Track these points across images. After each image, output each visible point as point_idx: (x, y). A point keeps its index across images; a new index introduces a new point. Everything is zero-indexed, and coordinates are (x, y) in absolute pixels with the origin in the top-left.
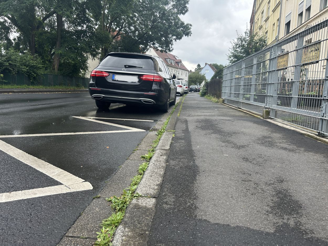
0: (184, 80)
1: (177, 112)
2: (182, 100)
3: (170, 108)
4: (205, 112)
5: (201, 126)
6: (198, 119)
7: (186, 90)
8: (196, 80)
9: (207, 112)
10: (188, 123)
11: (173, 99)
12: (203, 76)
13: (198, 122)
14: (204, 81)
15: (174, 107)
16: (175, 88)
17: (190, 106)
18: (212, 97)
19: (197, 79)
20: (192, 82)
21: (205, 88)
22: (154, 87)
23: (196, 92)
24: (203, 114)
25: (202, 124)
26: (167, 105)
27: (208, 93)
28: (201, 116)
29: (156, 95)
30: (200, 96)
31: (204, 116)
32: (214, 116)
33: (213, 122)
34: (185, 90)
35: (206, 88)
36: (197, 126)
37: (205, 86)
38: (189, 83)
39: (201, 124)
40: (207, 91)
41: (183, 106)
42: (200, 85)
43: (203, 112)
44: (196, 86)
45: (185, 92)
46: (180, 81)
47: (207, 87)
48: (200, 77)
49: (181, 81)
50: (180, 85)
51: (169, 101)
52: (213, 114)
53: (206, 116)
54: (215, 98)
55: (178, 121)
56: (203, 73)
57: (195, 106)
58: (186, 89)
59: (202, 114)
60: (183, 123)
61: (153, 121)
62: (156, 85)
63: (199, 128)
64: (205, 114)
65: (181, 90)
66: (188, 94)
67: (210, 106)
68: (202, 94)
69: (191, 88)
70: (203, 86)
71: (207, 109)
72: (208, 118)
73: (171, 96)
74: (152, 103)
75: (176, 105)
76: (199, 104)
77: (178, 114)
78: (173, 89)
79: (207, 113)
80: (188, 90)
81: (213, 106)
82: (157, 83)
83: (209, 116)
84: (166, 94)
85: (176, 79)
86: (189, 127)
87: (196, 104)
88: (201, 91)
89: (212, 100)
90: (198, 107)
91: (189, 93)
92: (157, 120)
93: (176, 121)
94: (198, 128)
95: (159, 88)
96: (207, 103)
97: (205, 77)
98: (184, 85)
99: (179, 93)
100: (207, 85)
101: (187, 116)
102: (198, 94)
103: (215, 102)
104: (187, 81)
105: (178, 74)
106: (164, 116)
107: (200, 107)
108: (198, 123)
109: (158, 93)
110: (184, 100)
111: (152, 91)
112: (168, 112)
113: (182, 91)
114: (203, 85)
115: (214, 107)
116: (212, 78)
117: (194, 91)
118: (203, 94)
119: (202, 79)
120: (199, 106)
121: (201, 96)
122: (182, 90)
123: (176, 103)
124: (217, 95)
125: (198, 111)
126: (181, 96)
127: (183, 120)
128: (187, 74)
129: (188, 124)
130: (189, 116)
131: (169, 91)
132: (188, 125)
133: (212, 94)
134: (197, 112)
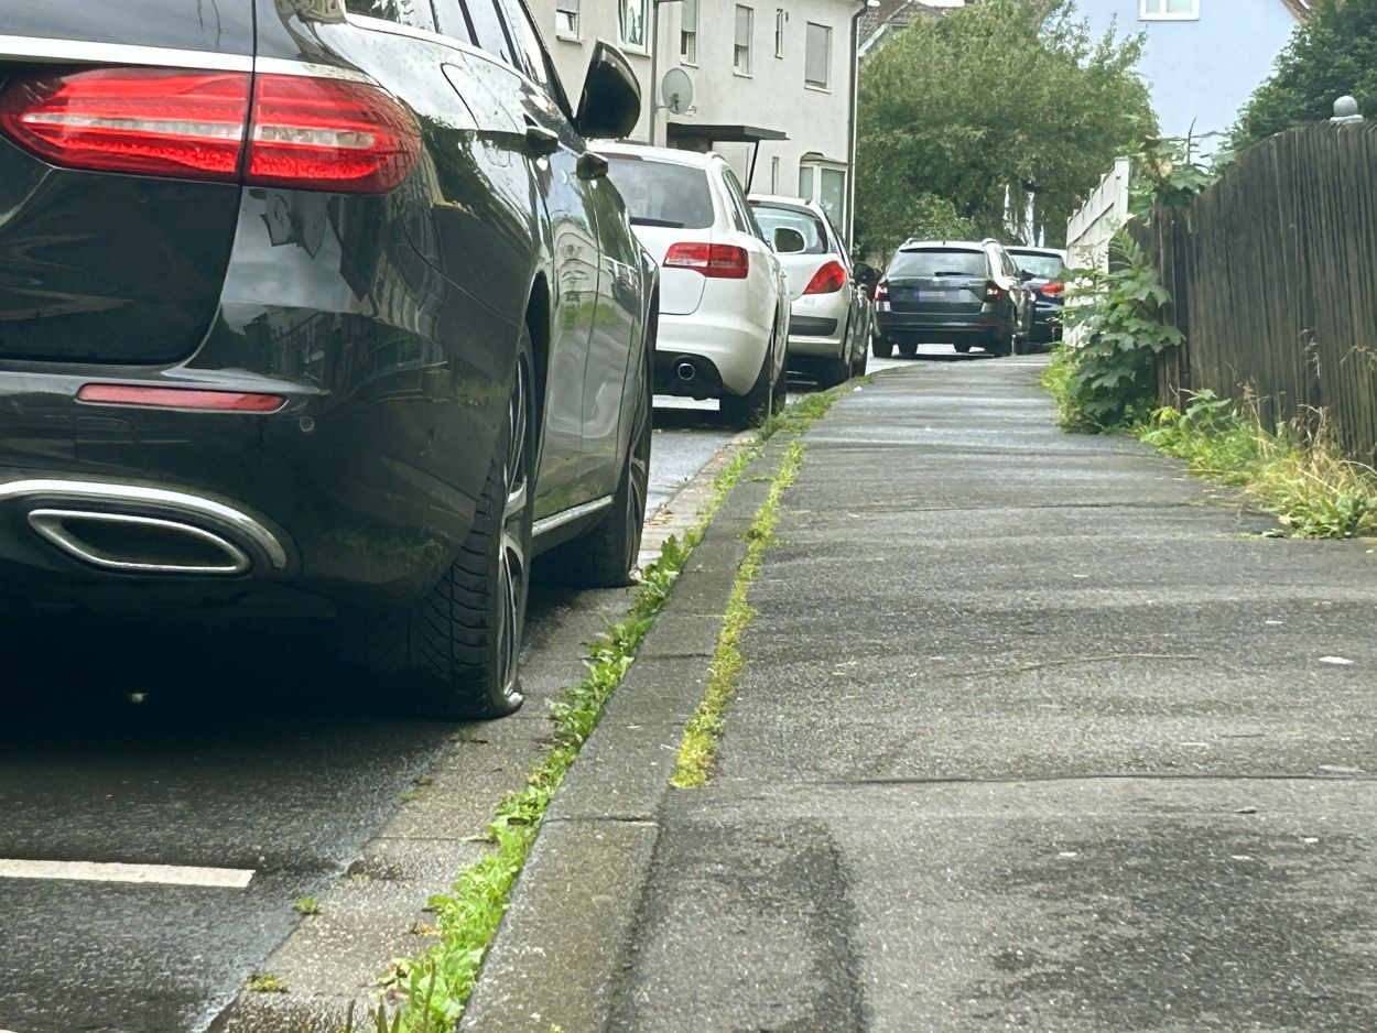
0: (789, 154)
1: (667, 711)
2: (747, 489)
3: (539, 645)
4: (1153, 709)
5: (1087, 955)
6: (1023, 834)
7: (826, 326)
8: (985, 144)
9: (1178, 710)
10: (860, 896)
11: (588, 481)
12: (1100, 74)
13: (1031, 875)
14: (1122, 167)
15: (611, 612)
16: (619, 285)
17: (895, 604)
18: (1261, 441)
19: (998, 125)
20: (918, 183)
21: (1146, 286)
22: (256, 274)
23: (997, 348)
24: (1115, 736)
25: (1104, 916)
26: (486, 592)
27: (1188, 380)
28: (1080, 771)
29: (287, 421)
30: (1059, 414)
31: (1138, 766)
32: (1303, 766)
33: (1281, 876)
34: (802, 326)
35: (1165, 284)
36: (1006, 962)
37: (1134, 252)
38: (865, 195)
39: (1081, 914)
40: (1176, 339)
41: (765, 607)
42: (1057, 237)
43: (1122, 707)
44: (992, 249)
45: (795, 357)
46: (709, 163)
47: (1178, 277)
48: (1055, 101)
49: (729, 175)
50: (721, 233)
51: (526, 516)
52: (1291, 734)
53: (1170, 767)
54: (1320, 456)
55: (681, 861)
56: (1095, 38)
57: (979, 599)
58: (824, 304)
59: (1099, 746)
60: (766, 902)
61: (242, 878)
62: (297, 238)
63: (1053, 982)
64: (1153, 733)
65: (735, 324)
66: (849, 397)
67: (1228, 595)
68: (1087, 394)
69: (895, 290)
70: (1114, 256)
71: (1175, 648)
72: (1194, 799)
73: (559, 422)
74: (220, 556)
75: (651, 591)
76: (1048, 556)
77: (690, 752)
78: (594, 308)
79: (1180, 723)
80: (855, 314)
81: (1285, 593)
82: (315, 204)
83: (1220, 767)
84: (475, 393)
85: (641, 129)
86: (869, 974)
87: (995, 556)
88: (1074, 336)
89: (1270, 496)
90: (1032, 623)
91: (874, 365)
92: (316, 867)
93: (641, 879)
94: (1029, 985)
95: (336, 299)
96: (1184, 548)
97: (1138, 92)
98: (788, 241)
99: (693, 373)
100: (1177, 238)
101: (845, 781)
102: (1031, 383)
103: (1321, 531)
104: (831, 170)
105: (670, 56)
106: (442, 779)
107: (1066, 614)
108: (1025, 907)
109: (329, 383)
110: (782, 500)
111: (224, 350)
112: (506, 711)
113: (749, 342)
114: (1101, 239)
115: (1297, 604)
116: (1264, 120)
117: (962, 341)
118: (1110, 382)
119: (1081, 139)
120: (1050, 598)
121: (1071, 428)
122: (753, 315)
123: (645, 558)
124: (1345, 412)
125: (1030, 685)
126: (739, 427)
127: (775, 857)
128: (827, 44)
129: (849, 920)
130: (873, 775)
131: (522, 347)
132: (862, 932)
133: (1265, 388)
134: (1005, 706)
